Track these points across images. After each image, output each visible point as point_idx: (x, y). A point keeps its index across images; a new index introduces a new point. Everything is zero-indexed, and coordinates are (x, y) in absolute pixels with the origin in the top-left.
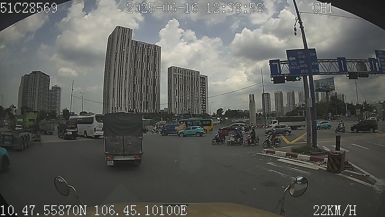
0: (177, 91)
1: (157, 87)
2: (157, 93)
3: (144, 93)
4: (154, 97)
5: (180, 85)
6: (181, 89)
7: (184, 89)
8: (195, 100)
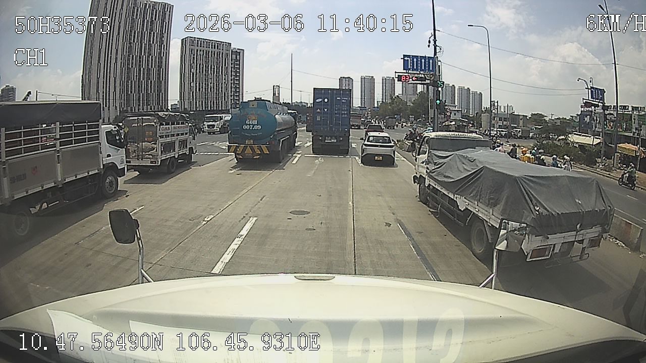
0: (193, 74)
1: (164, 70)
2: (164, 78)
3: (143, 81)
4: (159, 87)
5: (198, 65)
6: (200, 72)
7: (206, 70)
8: (222, 88)
